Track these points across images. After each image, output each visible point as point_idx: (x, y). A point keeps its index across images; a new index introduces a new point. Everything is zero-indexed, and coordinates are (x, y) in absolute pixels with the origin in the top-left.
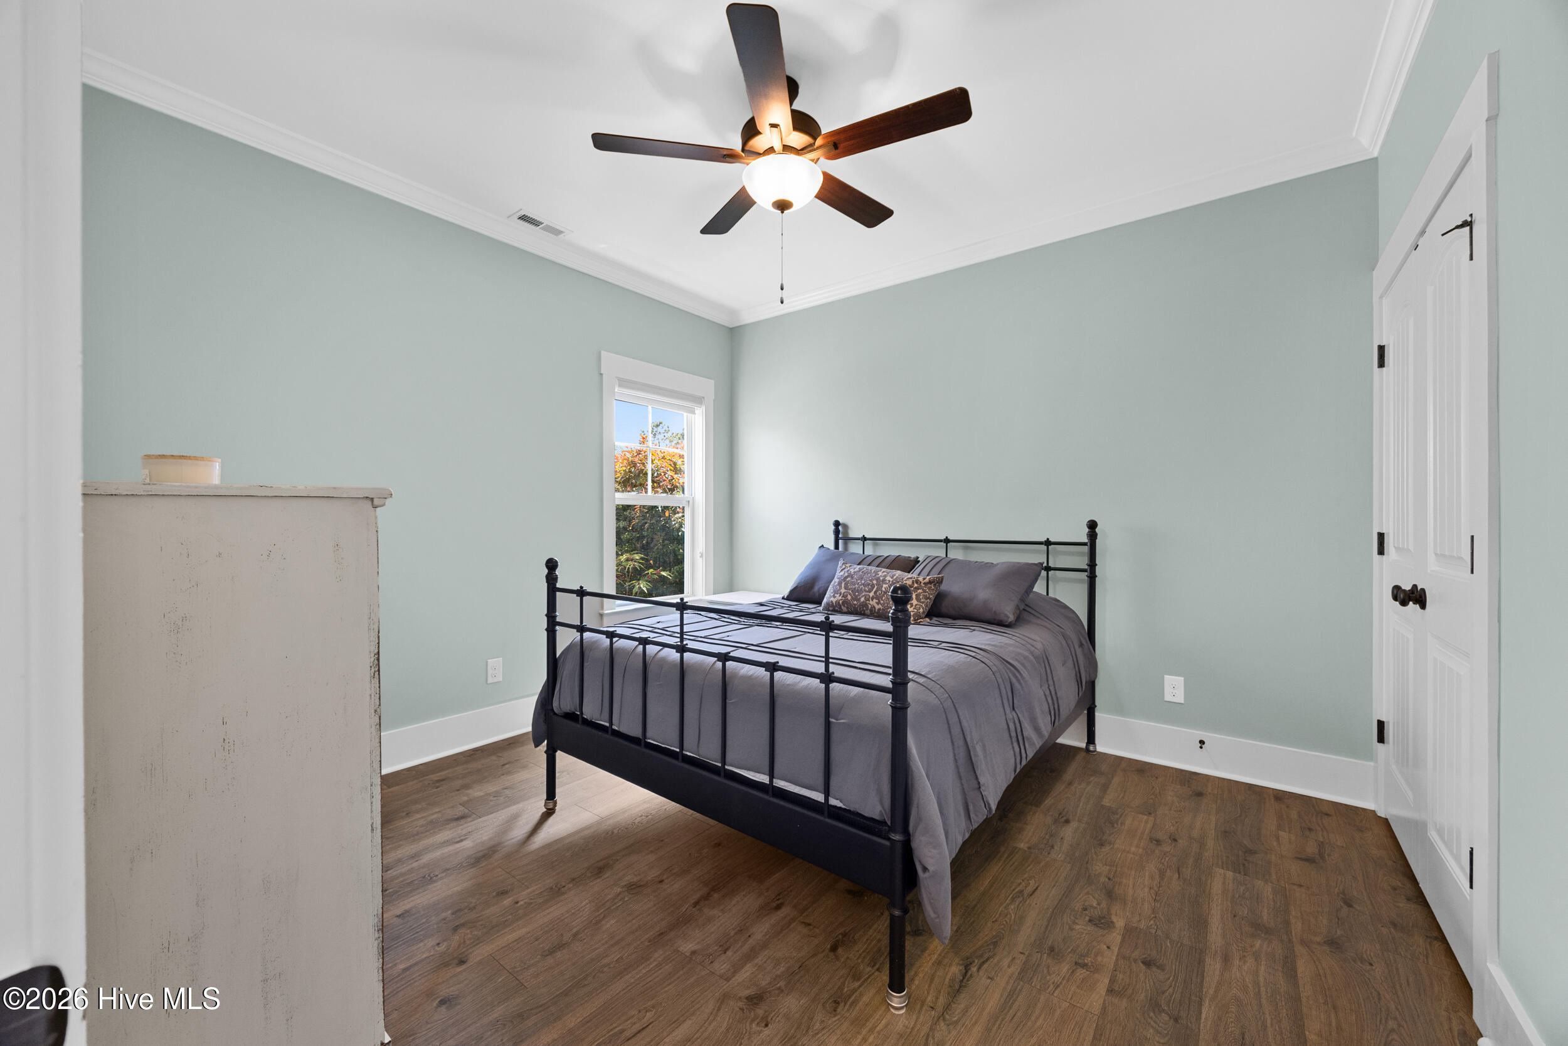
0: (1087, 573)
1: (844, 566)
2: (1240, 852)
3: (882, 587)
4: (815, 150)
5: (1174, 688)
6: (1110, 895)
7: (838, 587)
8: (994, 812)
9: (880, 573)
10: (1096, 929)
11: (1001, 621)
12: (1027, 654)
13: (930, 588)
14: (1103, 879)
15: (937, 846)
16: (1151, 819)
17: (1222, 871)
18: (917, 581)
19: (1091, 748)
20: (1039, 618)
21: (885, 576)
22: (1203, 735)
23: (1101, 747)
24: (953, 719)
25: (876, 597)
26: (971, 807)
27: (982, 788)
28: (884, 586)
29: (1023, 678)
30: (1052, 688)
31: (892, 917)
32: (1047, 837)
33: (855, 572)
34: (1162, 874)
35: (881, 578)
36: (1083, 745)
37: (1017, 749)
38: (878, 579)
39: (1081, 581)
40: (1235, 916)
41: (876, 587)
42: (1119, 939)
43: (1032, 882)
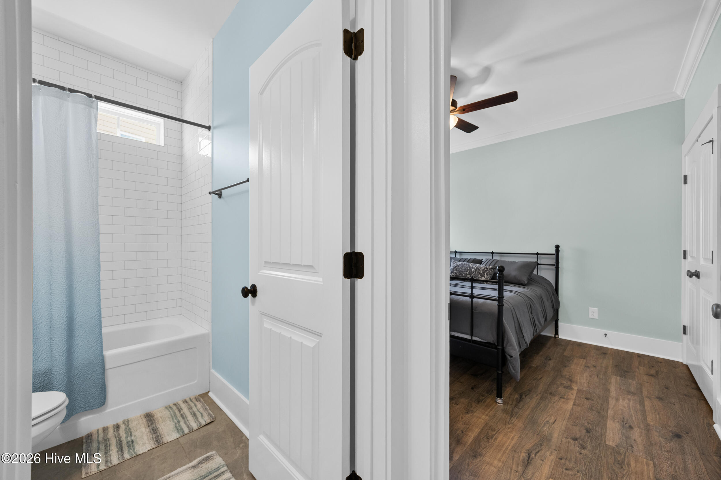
0: (555, 266)
1: (454, 262)
2: (623, 372)
3: (472, 270)
4: (456, 111)
5: (594, 312)
6: (571, 381)
7: (453, 270)
8: (528, 346)
9: (470, 265)
10: (567, 389)
11: (522, 283)
12: (534, 295)
13: (491, 271)
14: (567, 376)
15: (515, 350)
16: (585, 360)
17: (615, 377)
18: (486, 268)
19: (557, 336)
20: (536, 283)
21: (473, 266)
22: (606, 332)
23: (561, 336)
24: (514, 313)
25: (469, 274)
26: (521, 343)
27: (524, 338)
28: (473, 270)
29: (535, 303)
30: (544, 309)
31: (498, 374)
32: (543, 363)
33: (459, 265)
34: (591, 376)
35: (471, 267)
36: (553, 336)
37: (534, 328)
38: (470, 267)
39: (552, 269)
40: (620, 389)
41: (469, 270)
42: (576, 392)
43: (540, 376)
